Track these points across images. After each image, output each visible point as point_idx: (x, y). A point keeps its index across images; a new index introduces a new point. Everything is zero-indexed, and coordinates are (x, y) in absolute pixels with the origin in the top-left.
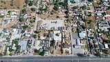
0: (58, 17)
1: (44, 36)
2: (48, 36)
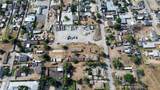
2: (81, 17)
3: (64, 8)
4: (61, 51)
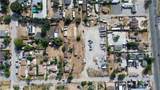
2: (120, 55)
3: (132, 35)
4: (75, 35)
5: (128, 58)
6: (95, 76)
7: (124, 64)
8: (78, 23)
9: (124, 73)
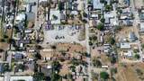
0: (54, 47)
1: (72, 16)
4: (50, 50)
5: (70, 10)
6: (84, 35)
7: (75, 13)
8: (40, 48)
9: (82, 13)
